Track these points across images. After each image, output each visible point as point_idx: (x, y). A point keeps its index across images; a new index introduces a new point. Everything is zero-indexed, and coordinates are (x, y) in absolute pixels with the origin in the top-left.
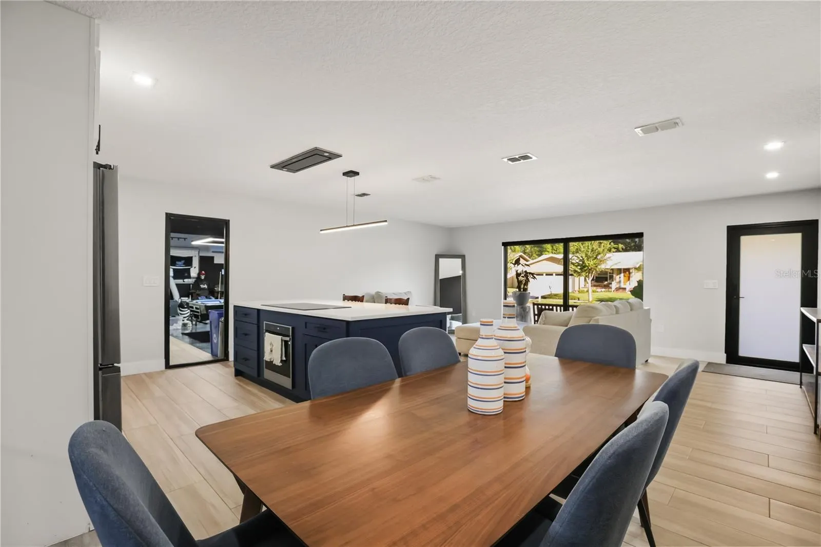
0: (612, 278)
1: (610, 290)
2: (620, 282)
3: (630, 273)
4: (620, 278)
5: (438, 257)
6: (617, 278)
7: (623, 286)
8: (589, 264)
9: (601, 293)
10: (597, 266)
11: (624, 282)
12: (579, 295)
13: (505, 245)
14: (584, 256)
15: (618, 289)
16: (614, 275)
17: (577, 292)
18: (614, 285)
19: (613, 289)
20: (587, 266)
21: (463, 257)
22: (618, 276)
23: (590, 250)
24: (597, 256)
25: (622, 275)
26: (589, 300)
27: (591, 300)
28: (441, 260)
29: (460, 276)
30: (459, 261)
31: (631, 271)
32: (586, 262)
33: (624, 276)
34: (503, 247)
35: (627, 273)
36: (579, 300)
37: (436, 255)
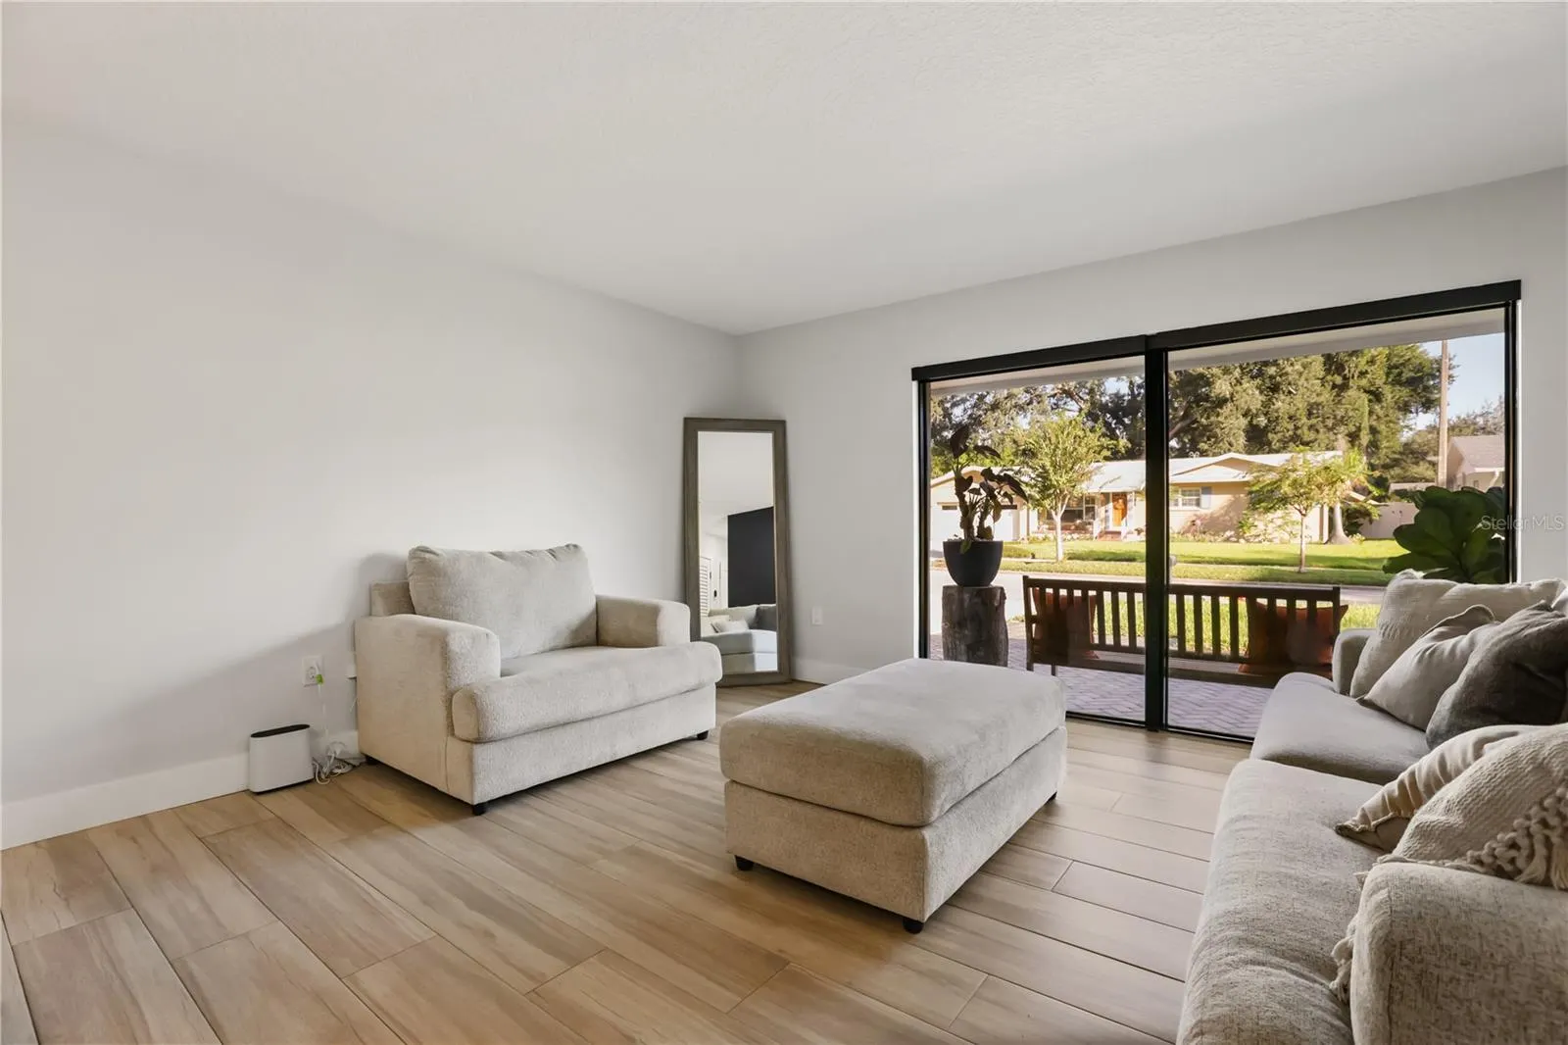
0: (1091, 510)
1: (1088, 535)
2: (1106, 519)
3: (1125, 503)
4: (1106, 511)
5: (692, 427)
6: (1100, 511)
7: (1112, 528)
8: (1057, 481)
9: (1072, 543)
10: (1074, 487)
11: (1115, 520)
12: (1033, 548)
13: (923, 376)
14: (1048, 464)
15: (1105, 533)
16: (1096, 507)
17: (1026, 541)
18: (1097, 527)
19: (1095, 535)
20: (1054, 486)
21: (777, 428)
22: (1103, 509)
23: (1059, 452)
24: (1074, 464)
25: (1111, 505)
26: (1057, 558)
27: (1061, 557)
28: (704, 438)
29: (772, 508)
30: (766, 440)
31: (1128, 497)
32: (1052, 477)
33: (1115, 508)
34: (915, 384)
35: (1121, 501)
36: (1034, 557)
37: (687, 420)
